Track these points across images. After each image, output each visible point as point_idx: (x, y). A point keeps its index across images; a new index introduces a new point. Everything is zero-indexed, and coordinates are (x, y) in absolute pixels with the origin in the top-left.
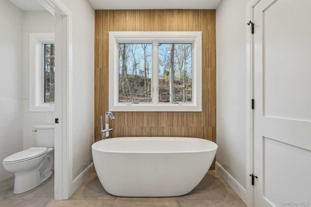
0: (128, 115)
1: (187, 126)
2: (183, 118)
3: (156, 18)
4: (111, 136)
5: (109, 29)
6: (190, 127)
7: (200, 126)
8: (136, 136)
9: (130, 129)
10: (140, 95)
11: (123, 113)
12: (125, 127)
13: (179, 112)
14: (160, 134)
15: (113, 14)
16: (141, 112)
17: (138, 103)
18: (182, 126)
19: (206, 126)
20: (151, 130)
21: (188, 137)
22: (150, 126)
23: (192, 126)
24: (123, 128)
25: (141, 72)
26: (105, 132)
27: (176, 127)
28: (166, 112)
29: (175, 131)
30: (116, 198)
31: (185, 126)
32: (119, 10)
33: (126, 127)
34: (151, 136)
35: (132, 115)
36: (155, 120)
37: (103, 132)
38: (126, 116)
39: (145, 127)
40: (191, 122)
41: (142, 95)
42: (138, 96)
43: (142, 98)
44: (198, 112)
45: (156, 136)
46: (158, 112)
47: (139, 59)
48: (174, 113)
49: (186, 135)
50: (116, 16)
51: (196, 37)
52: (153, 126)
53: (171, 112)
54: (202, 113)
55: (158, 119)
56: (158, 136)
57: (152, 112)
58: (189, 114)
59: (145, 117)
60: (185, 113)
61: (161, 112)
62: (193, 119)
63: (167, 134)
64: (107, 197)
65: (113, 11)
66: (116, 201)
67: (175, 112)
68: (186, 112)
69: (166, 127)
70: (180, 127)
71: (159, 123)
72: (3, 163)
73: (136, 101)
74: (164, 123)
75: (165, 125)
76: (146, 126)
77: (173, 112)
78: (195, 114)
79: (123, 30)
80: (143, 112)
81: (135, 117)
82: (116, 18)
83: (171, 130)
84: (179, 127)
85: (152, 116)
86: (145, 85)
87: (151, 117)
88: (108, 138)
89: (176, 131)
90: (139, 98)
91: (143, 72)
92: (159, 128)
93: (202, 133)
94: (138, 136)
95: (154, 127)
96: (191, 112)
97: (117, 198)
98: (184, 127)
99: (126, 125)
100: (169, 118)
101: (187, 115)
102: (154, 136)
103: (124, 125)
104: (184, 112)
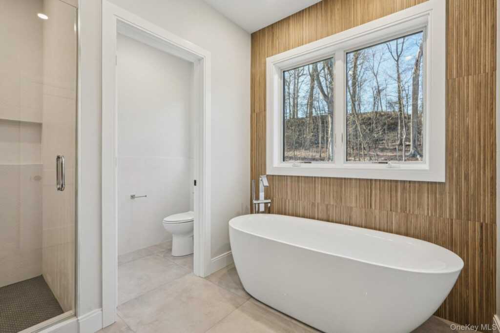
0: (292, 182)
1: (404, 209)
2: (394, 193)
3: (336, 10)
4: (268, 210)
5: (267, 54)
6: (413, 213)
7: (440, 216)
8: (304, 217)
9: (295, 204)
10: (387, 147)
11: (286, 177)
12: (287, 201)
13: (384, 181)
14: (345, 218)
15: (272, 31)
16: (312, 177)
17: (310, 163)
18: (391, 210)
19: (459, 216)
20: (327, 209)
21: (407, 234)
22: (326, 203)
23: (416, 212)
24: (285, 201)
25: (391, 104)
26: (259, 204)
27: (377, 211)
28: (356, 179)
29: (375, 217)
30: (249, 299)
31: (399, 211)
32: (279, 22)
33: (289, 201)
34: (328, 221)
35: (298, 181)
36: (335, 193)
37: (255, 204)
38: (289, 183)
39: (318, 204)
40: (414, 204)
41: (392, 148)
42: (383, 150)
43: (390, 154)
44: (436, 183)
45: (336, 222)
46: (341, 179)
47: (386, 81)
48: (374, 182)
49: (403, 229)
50: (276, 32)
51: (429, 14)
52: (332, 203)
53: (367, 180)
54: (447, 187)
55: (341, 191)
56: (340, 223)
57: (330, 178)
58: (410, 186)
59: (318, 186)
60: (399, 184)
61: (348, 179)
62: (420, 198)
63: (358, 222)
64: (241, 293)
65: (272, 27)
66: (248, 302)
67: (376, 180)
68: (401, 181)
69: (357, 207)
70: (388, 211)
71: (343, 200)
72: (163, 221)
73: (377, 158)
74: (353, 200)
75: (353, 205)
76: (319, 201)
77: (371, 180)
78: (425, 187)
79: (285, 50)
80: (315, 177)
81: (302, 185)
82: (276, 35)
83: (366, 215)
84: (385, 212)
85: (330, 185)
86: (399, 128)
87: (328, 187)
88: (263, 212)
89: (378, 217)
90: (385, 154)
91: (396, 103)
92: (342, 207)
93: (448, 233)
94: (307, 218)
95: (333, 205)
96: (415, 182)
97: (252, 299)
98: (396, 212)
99: (289, 197)
100: (363, 190)
101: (404, 189)
102: (332, 221)
103: (287, 198)
104: (397, 181)
